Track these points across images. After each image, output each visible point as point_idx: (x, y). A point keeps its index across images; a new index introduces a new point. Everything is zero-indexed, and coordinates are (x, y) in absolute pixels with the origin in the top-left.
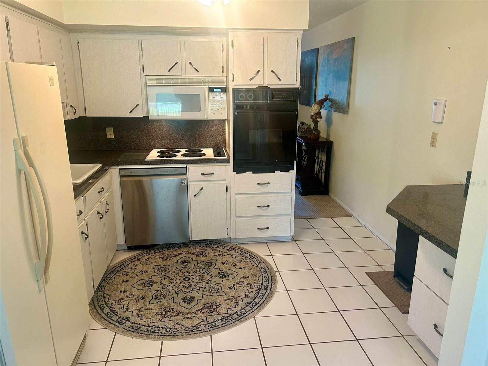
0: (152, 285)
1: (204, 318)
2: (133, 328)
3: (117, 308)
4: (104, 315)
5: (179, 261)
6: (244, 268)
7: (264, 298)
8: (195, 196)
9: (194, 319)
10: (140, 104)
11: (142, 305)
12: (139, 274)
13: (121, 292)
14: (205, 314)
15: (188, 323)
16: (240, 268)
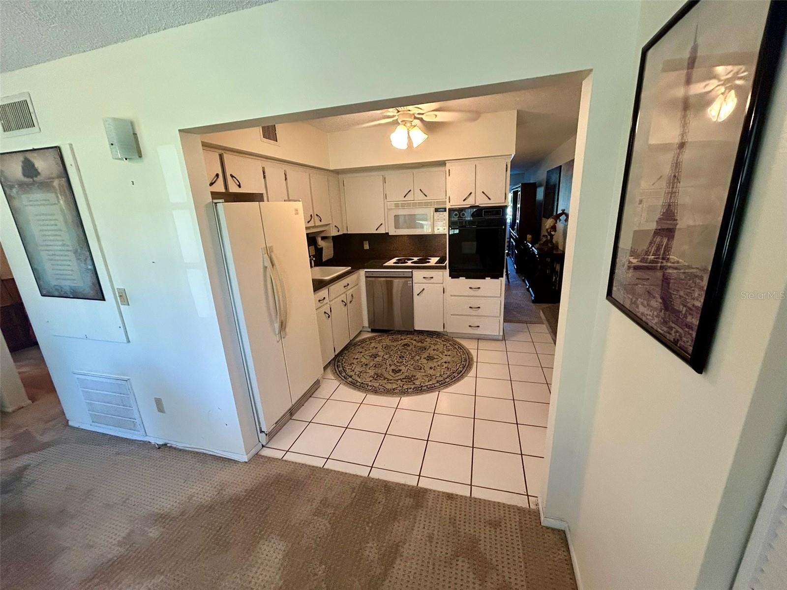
0: (376, 357)
1: (402, 385)
2: (352, 383)
3: (347, 368)
4: (338, 372)
5: (402, 344)
6: (449, 355)
7: (454, 380)
8: (418, 295)
9: (394, 384)
10: (383, 223)
11: (364, 369)
12: (371, 349)
13: (354, 358)
14: (403, 383)
15: (389, 386)
16: (446, 355)
